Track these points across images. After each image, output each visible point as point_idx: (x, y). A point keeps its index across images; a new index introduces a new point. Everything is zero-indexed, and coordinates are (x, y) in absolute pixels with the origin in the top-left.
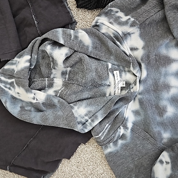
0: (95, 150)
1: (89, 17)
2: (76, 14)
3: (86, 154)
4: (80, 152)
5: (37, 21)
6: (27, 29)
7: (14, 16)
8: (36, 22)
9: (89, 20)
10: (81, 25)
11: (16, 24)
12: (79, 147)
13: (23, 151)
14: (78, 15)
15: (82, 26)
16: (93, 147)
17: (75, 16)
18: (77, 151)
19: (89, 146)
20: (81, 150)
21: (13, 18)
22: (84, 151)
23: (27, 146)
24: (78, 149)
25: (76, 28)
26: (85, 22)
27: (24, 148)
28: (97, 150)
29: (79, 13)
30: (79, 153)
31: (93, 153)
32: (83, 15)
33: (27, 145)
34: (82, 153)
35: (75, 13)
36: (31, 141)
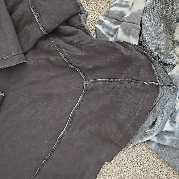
0: (123, 170)
1: (103, 6)
2: (86, 4)
3: (112, 175)
4: (104, 173)
5: (37, 15)
6: (28, 27)
7: (11, 13)
8: (36, 17)
9: (102, 10)
10: (93, 17)
11: (13, 23)
12: (103, 167)
13: (35, 176)
14: (88, 5)
15: (95, 18)
16: (120, 166)
17: (85, 6)
18: (100, 172)
19: (115, 165)
20: (105, 171)
21: (9, 15)
22: (109, 172)
23: (39, 171)
24: (101, 170)
25: (88, 21)
26: (99, 13)
27: (36, 173)
28: (126, 170)
29: (90, 2)
30: (103, 175)
31: (121, 173)
32: (95, 4)
33: (40, 169)
34: (107, 174)
35: (85, 2)
36: (43, 165)
